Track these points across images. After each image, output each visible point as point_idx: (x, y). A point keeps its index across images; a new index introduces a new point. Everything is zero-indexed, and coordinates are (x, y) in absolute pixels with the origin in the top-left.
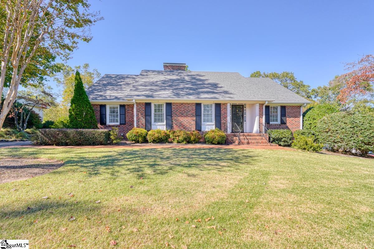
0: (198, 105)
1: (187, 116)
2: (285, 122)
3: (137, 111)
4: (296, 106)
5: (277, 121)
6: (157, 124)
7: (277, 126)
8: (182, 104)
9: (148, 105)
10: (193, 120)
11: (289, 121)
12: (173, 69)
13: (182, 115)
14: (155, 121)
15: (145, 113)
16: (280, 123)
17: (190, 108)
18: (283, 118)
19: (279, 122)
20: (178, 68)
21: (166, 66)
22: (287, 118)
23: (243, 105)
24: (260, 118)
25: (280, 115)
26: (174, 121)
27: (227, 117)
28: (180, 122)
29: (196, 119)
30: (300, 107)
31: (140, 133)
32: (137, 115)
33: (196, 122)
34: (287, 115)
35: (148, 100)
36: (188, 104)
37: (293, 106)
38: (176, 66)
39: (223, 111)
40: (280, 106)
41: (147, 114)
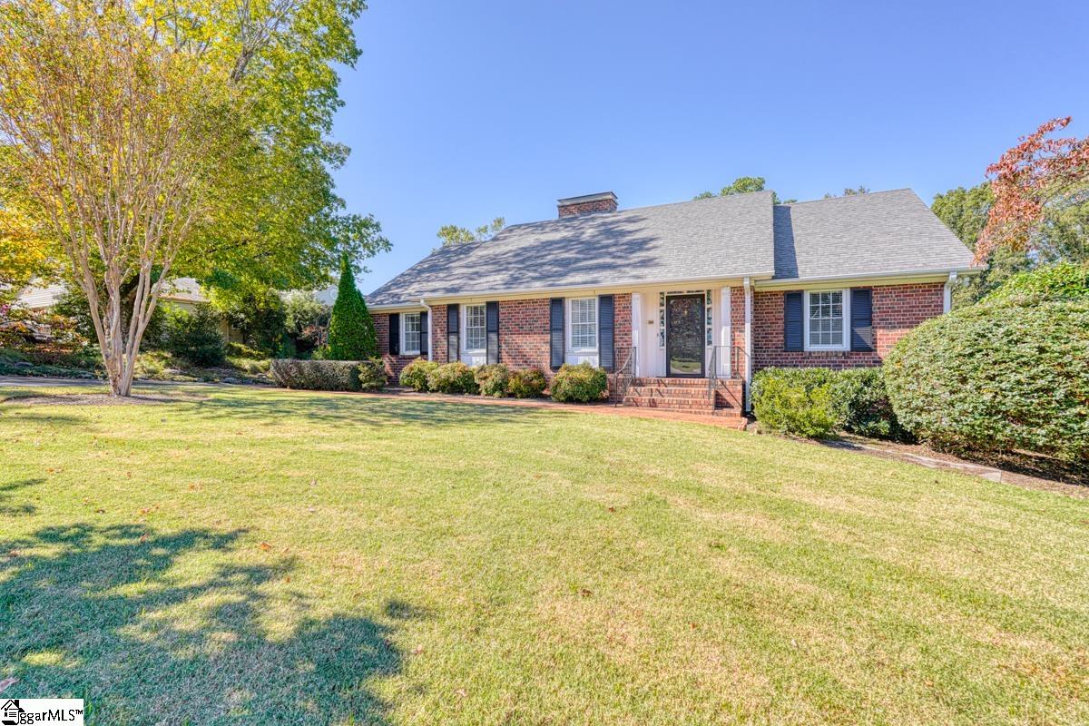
0: (557, 303)
1: (530, 332)
2: (869, 344)
3: (434, 325)
4: (919, 286)
5: (838, 340)
6: (471, 352)
7: (835, 359)
8: (520, 303)
9: (453, 309)
10: (544, 343)
11: (888, 342)
12: (581, 211)
13: (520, 330)
14: (469, 347)
15: (448, 328)
16: (849, 349)
17: (537, 312)
18: (857, 330)
19: (846, 345)
20: (591, 207)
21: (563, 208)
22: (880, 332)
23: (704, 295)
24: (737, 333)
25: (849, 318)
26: (503, 345)
27: (630, 331)
28: (516, 347)
29: (551, 340)
30: (942, 286)
31: (416, 371)
32: (434, 333)
33: (551, 346)
34: (876, 320)
35: (451, 299)
36: (534, 302)
37: (906, 287)
38: (588, 203)
39: (618, 315)
40: (849, 291)
41: (452, 329)
